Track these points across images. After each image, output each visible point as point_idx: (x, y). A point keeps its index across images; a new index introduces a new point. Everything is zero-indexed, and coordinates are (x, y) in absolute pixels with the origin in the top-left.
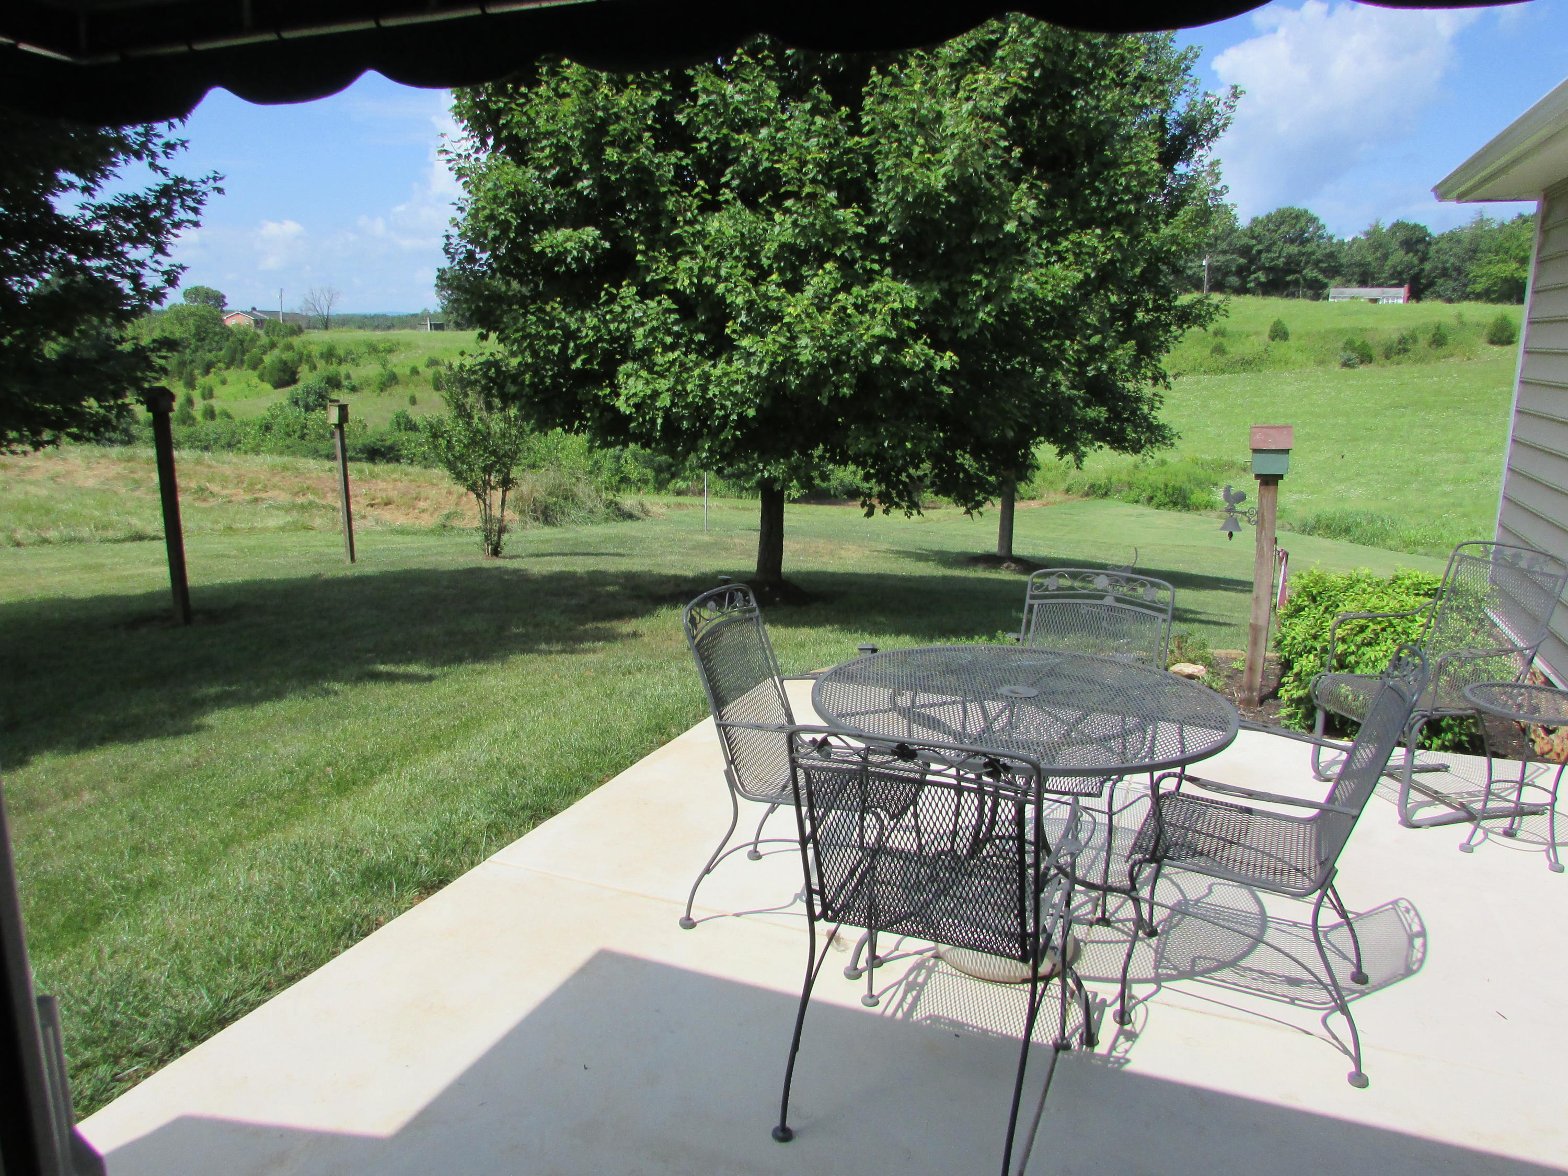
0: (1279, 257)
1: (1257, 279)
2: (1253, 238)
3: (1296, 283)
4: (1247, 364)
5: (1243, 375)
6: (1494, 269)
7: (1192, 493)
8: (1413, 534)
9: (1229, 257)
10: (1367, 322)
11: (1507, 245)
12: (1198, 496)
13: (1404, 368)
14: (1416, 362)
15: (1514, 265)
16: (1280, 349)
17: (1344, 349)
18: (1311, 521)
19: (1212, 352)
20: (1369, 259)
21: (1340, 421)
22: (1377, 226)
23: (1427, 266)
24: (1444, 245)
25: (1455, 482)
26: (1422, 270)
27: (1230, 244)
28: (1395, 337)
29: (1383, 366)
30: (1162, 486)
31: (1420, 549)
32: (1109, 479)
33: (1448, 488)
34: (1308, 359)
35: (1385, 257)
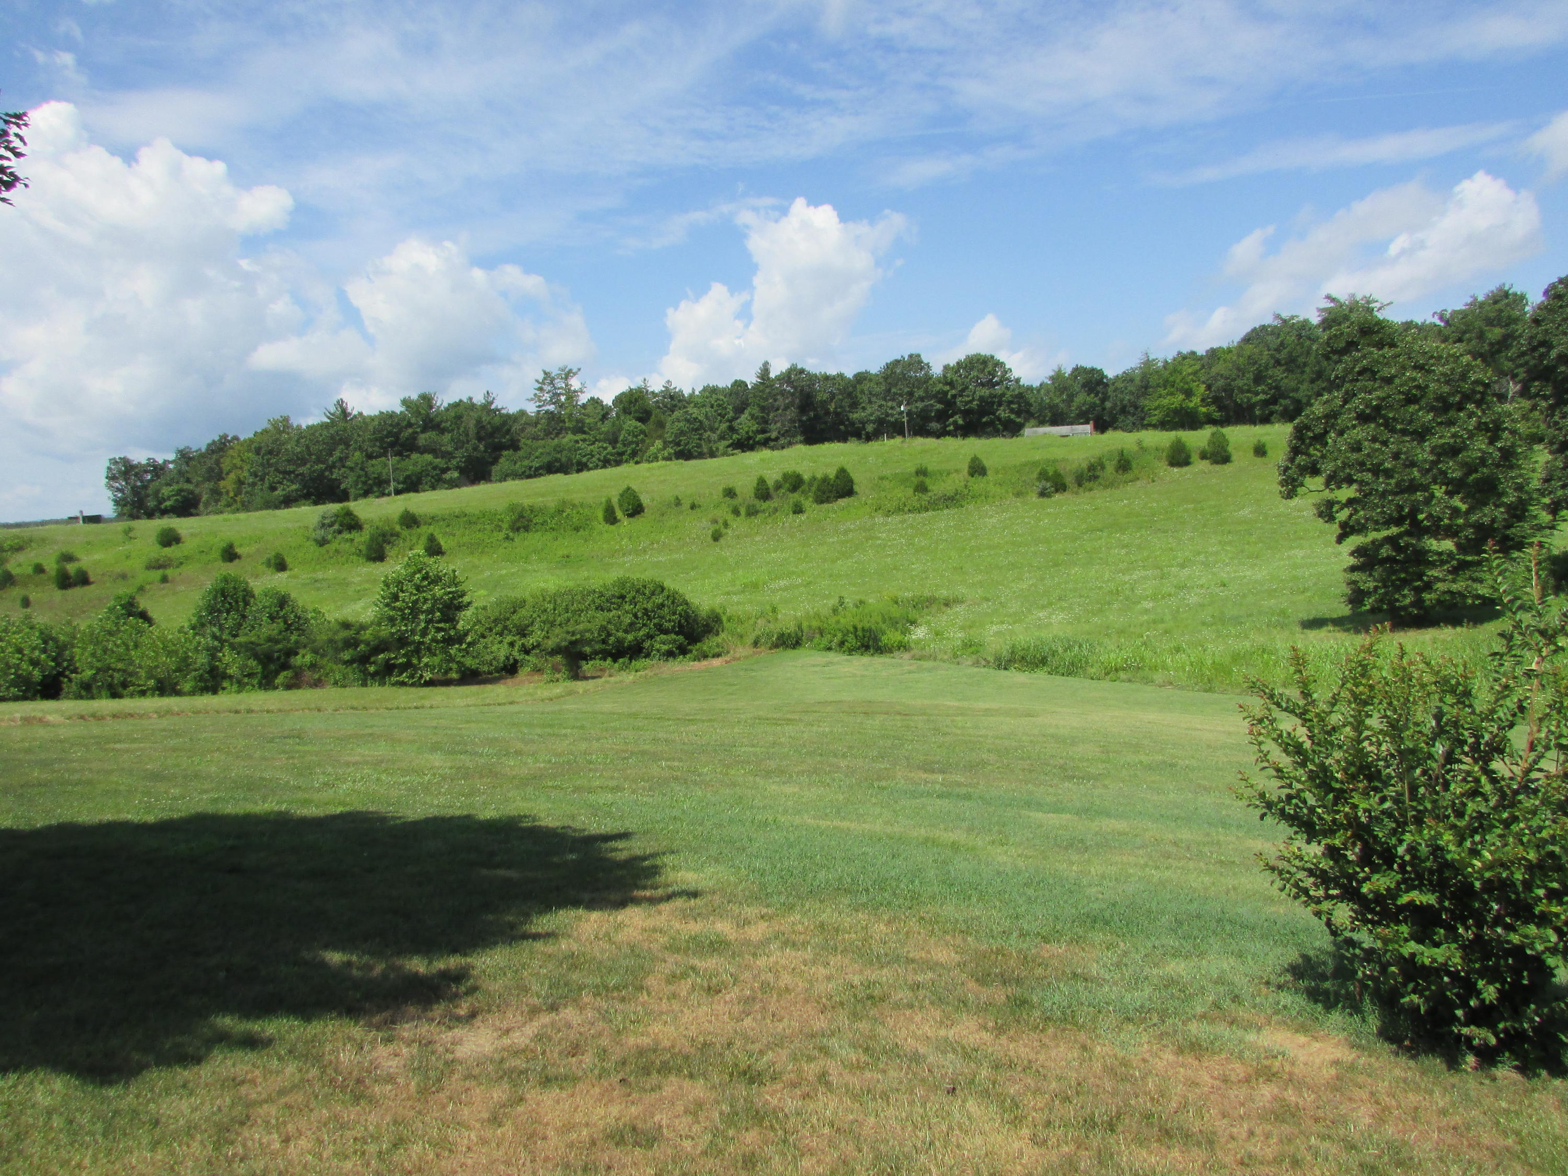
0: (973, 400)
1: (955, 423)
2: (947, 384)
3: (991, 423)
4: (951, 500)
5: (945, 511)
6: (1165, 402)
7: (884, 633)
8: (1114, 657)
9: (927, 403)
10: (1058, 453)
11: (1171, 379)
12: (891, 637)
13: (1097, 493)
14: (1106, 487)
15: (1181, 397)
16: (978, 484)
17: (1039, 479)
18: (1005, 654)
19: (915, 491)
20: (1057, 401)
21: (1041, 548)
22: (1060, 370)
23: (1108, 405)
24: (1120, 385)
25: (1154, 598)
26: (1104, 409)
27: (926, 391)
28: (1085, 465)
29: (1077, 493)
30: (852, 629)
31: (1122, 675)
32: (800, 627)
33: (1148, 605)
34: (1007, 492)
35: (1071, 397)
